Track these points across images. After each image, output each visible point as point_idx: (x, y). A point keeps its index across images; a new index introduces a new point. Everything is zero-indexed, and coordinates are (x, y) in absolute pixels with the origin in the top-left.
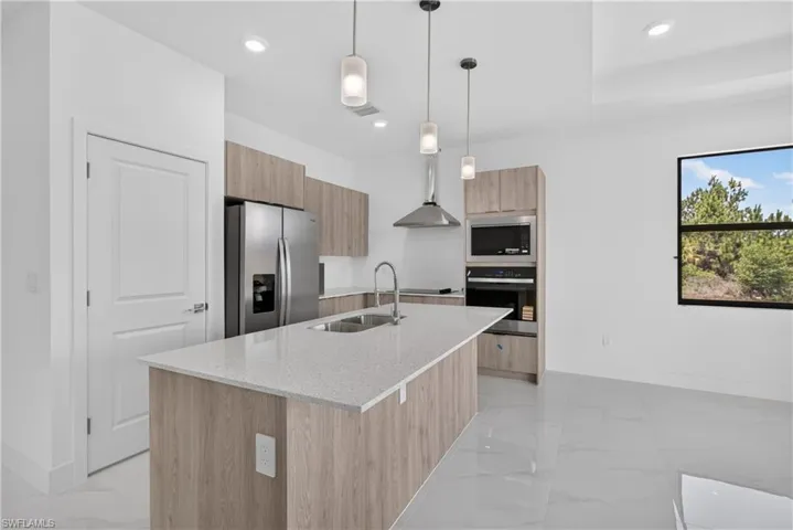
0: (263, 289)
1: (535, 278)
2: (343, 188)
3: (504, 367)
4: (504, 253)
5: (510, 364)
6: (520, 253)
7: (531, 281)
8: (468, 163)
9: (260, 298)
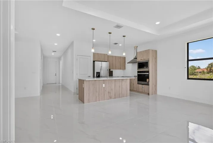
0: (98, 74)
1: (149, 73)
2: (118, 57)
3: (144, 92)
4: (144, 68)
5: (145, 91)
6: (146, 68)
7: (148, 74)
8: (124, 53)
9: (98, 76)
